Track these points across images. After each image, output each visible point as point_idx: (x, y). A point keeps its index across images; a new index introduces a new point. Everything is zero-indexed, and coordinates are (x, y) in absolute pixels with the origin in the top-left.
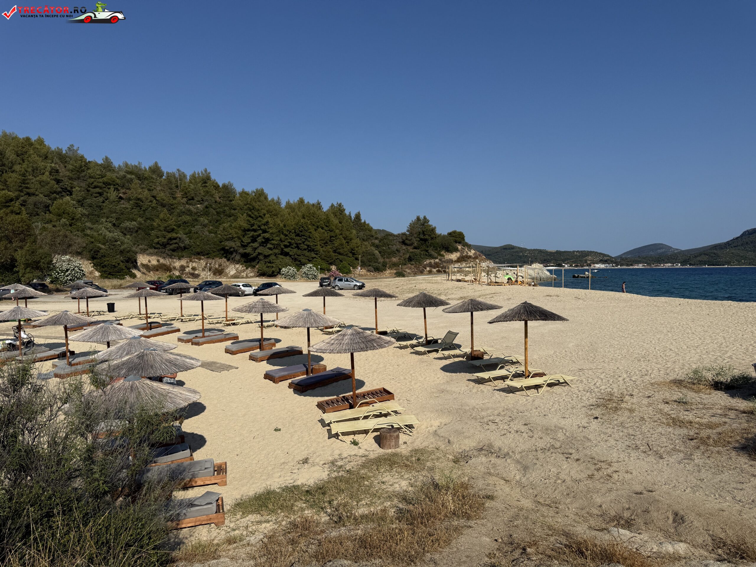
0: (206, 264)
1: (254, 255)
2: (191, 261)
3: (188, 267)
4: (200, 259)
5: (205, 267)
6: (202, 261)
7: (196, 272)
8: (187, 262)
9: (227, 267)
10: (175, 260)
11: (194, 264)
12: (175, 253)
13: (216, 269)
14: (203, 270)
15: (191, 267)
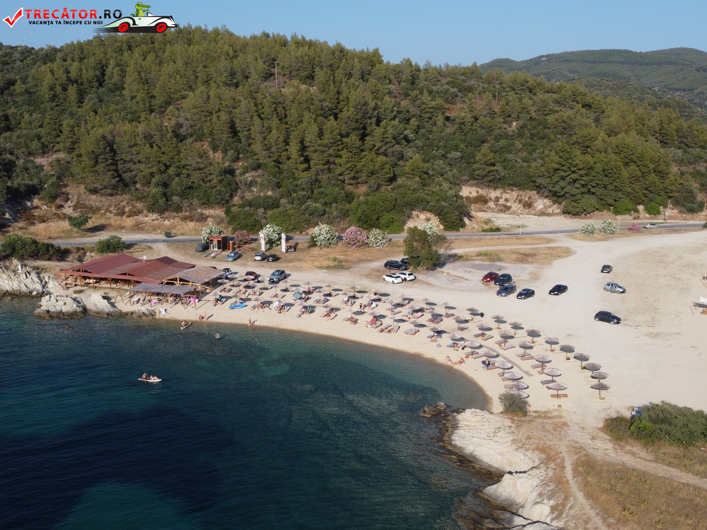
0: (518, 196)
1: (562, 193)
2: (504, 192)
3: (502, 198)
4: (512, 190)
5: (517, 199)
6: (514, 193)
7: (508, 204)
8: (501, 193)
9: (536, 200)
10: (491, 191)
11: (507, 196)
12: (491, 184)
13: (526, 202)
14: (515, 202)
15: (504, 198)
